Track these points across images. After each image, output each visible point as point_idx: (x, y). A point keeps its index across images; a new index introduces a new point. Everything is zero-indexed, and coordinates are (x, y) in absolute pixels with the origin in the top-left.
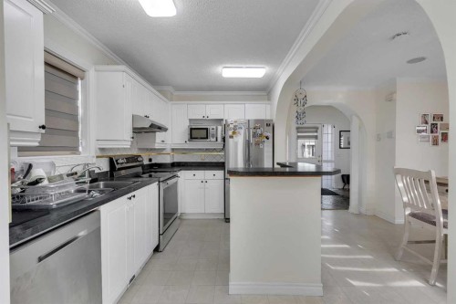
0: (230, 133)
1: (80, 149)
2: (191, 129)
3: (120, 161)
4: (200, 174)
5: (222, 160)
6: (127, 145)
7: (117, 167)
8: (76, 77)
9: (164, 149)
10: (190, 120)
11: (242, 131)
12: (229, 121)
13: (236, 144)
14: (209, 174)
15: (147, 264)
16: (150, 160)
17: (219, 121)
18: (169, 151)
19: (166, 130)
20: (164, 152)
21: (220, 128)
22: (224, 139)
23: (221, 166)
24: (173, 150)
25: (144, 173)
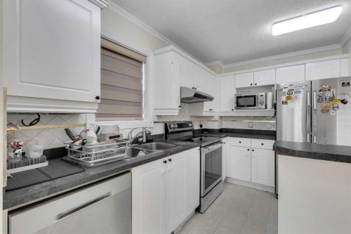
0: (284, 98)
1: (143, 116)
2: (238, 97)
3: (172, 126)
4: (247, 142)
5: (274, 129)
6: (176, 113)
7: (170, 131)
8: (141, 62)
9: (213, 117)
10: (237, 89)
11: (301, 96)
12: (282, 85)
13: (292, 110)
14: (256, 143)
15: (187, 222)
16: (201, 126)
17: (270, 87)
18: (217, 118)
19: (211, 99)
20: (213, 119)
21: (270, 95)
22: (275, 106)
23: (271, 135)
24: (221, 117)
25: (194, 137)
